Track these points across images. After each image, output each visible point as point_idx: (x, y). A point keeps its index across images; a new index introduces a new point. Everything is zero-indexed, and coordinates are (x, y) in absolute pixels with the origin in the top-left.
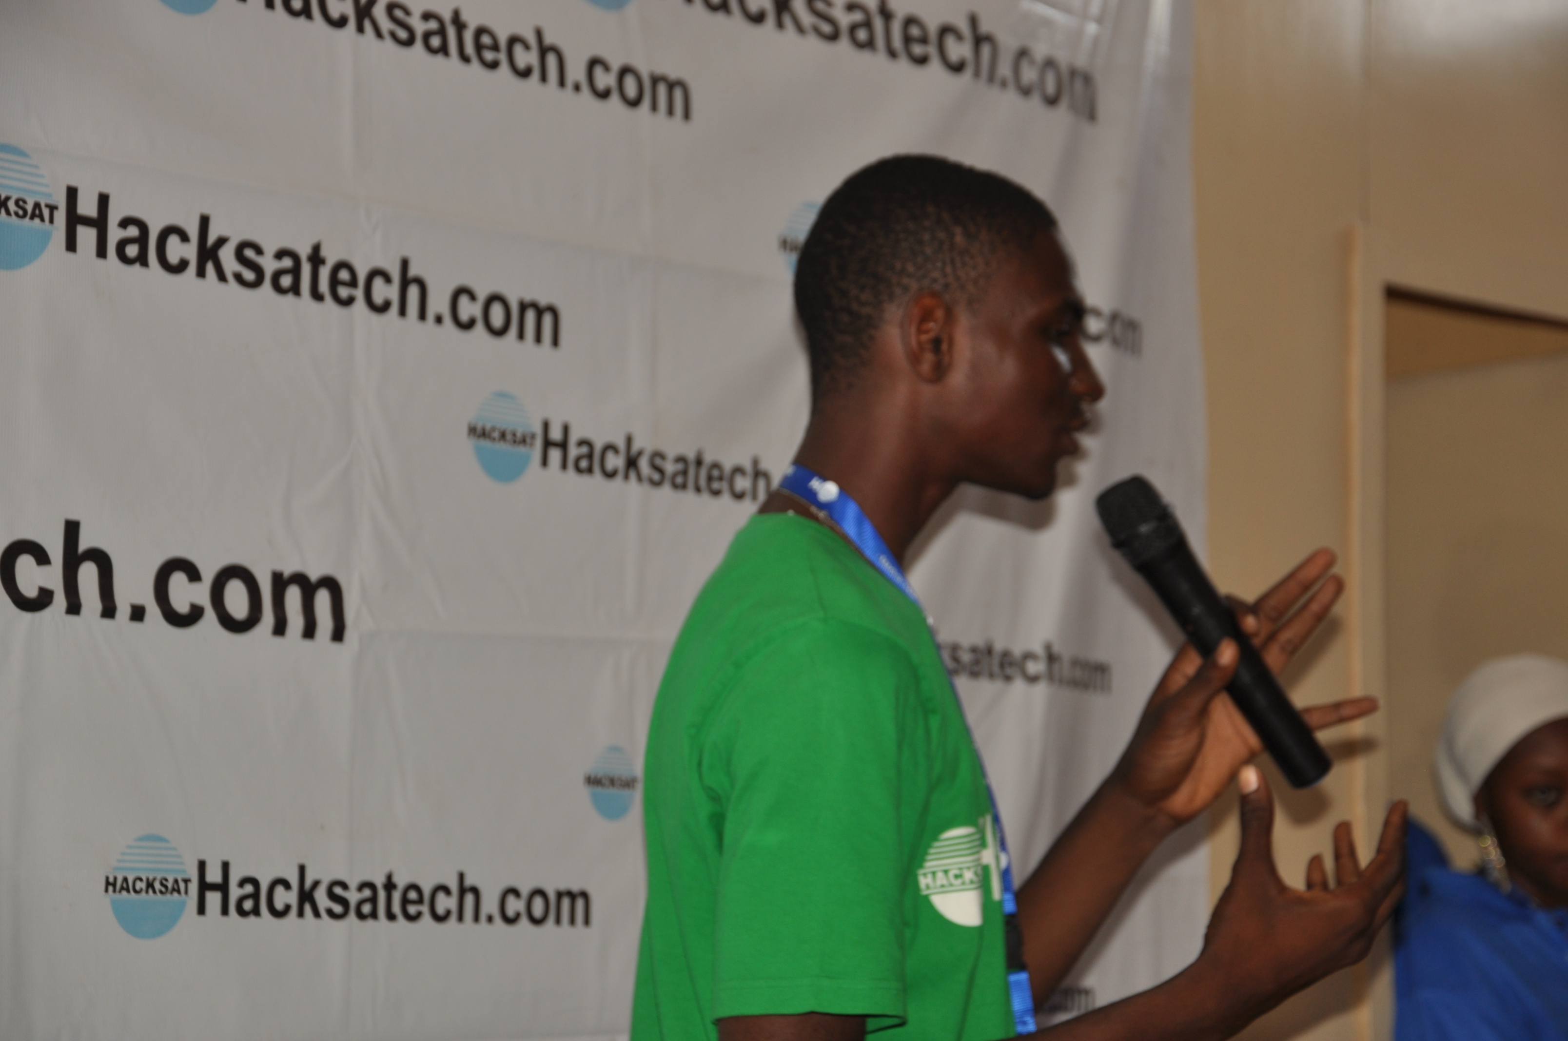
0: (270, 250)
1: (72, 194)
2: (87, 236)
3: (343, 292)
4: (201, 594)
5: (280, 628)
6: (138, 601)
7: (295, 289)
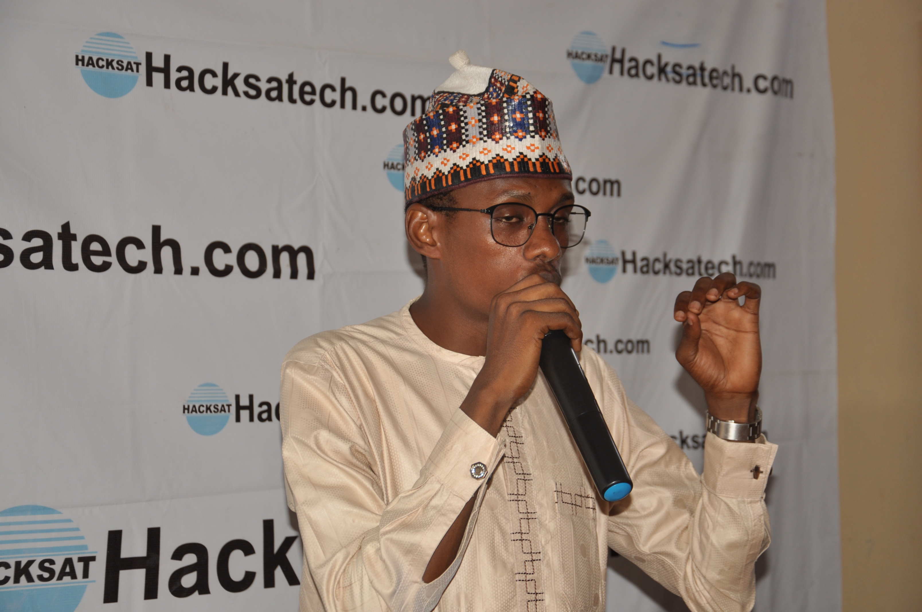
0: (264, 78)
1: (149, 56)
2: (158, 78)
3: (308, 98)
4: (232, 259)
5: (277, 274)
6: (195, 265)
7: (280, 98)
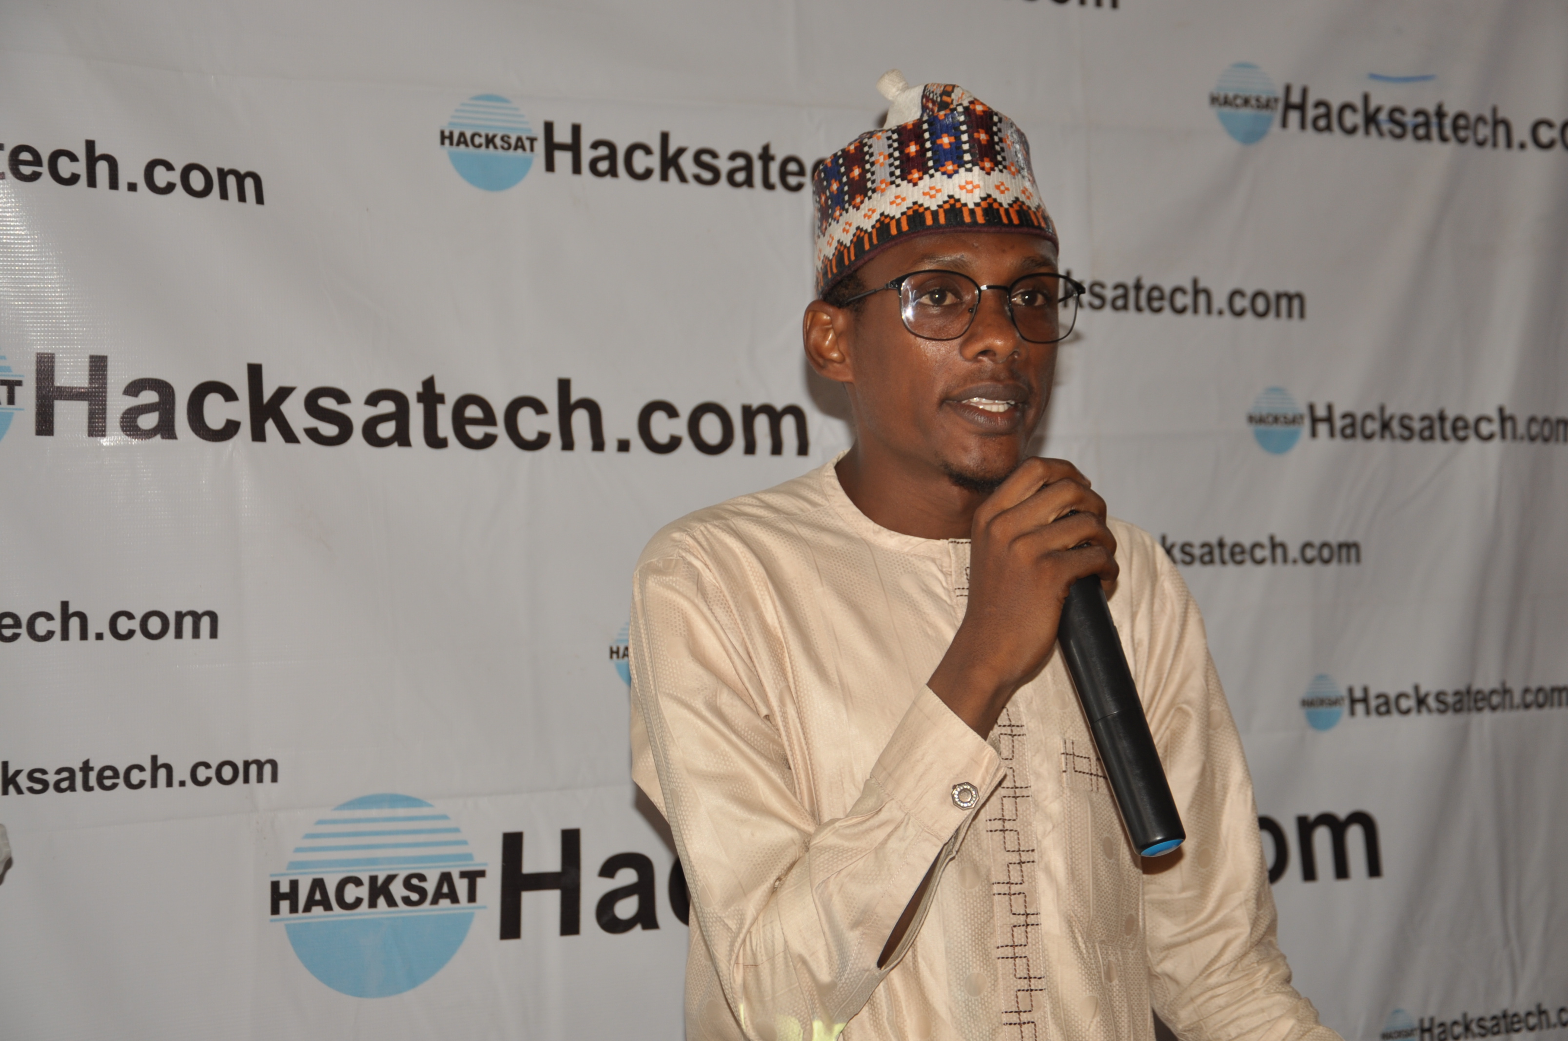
0: (724, 153)
1: (549, 128)
2: (563, 159)
3: (793, 181)
4: (679, 426)
5: (750, 448)
6: (623, 436)
7: (749, 182)
